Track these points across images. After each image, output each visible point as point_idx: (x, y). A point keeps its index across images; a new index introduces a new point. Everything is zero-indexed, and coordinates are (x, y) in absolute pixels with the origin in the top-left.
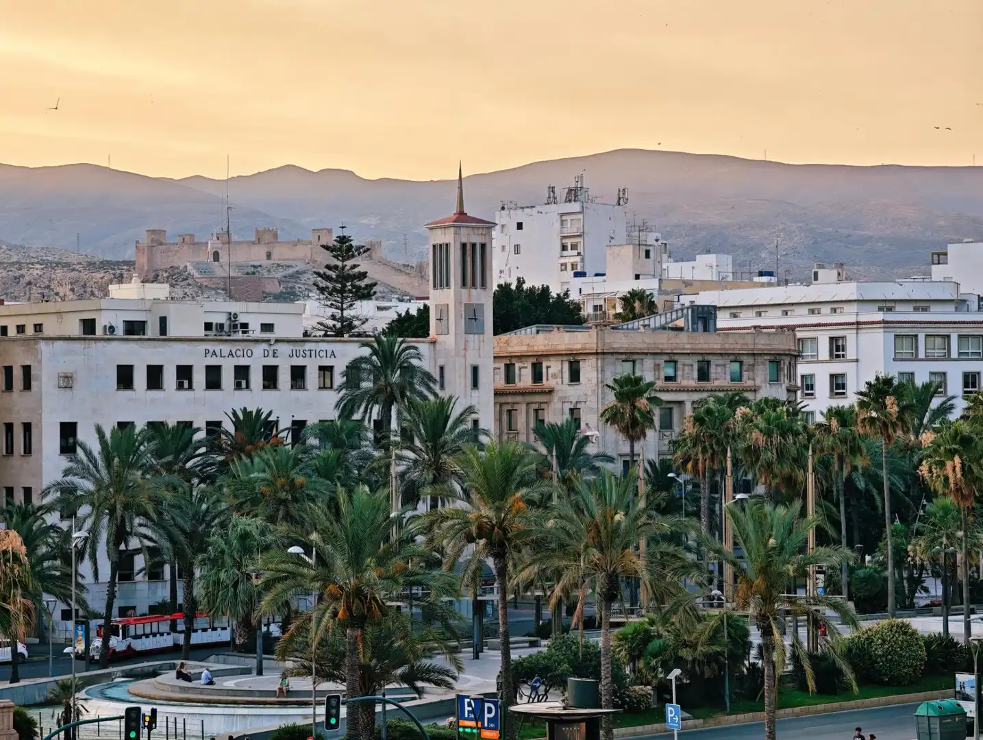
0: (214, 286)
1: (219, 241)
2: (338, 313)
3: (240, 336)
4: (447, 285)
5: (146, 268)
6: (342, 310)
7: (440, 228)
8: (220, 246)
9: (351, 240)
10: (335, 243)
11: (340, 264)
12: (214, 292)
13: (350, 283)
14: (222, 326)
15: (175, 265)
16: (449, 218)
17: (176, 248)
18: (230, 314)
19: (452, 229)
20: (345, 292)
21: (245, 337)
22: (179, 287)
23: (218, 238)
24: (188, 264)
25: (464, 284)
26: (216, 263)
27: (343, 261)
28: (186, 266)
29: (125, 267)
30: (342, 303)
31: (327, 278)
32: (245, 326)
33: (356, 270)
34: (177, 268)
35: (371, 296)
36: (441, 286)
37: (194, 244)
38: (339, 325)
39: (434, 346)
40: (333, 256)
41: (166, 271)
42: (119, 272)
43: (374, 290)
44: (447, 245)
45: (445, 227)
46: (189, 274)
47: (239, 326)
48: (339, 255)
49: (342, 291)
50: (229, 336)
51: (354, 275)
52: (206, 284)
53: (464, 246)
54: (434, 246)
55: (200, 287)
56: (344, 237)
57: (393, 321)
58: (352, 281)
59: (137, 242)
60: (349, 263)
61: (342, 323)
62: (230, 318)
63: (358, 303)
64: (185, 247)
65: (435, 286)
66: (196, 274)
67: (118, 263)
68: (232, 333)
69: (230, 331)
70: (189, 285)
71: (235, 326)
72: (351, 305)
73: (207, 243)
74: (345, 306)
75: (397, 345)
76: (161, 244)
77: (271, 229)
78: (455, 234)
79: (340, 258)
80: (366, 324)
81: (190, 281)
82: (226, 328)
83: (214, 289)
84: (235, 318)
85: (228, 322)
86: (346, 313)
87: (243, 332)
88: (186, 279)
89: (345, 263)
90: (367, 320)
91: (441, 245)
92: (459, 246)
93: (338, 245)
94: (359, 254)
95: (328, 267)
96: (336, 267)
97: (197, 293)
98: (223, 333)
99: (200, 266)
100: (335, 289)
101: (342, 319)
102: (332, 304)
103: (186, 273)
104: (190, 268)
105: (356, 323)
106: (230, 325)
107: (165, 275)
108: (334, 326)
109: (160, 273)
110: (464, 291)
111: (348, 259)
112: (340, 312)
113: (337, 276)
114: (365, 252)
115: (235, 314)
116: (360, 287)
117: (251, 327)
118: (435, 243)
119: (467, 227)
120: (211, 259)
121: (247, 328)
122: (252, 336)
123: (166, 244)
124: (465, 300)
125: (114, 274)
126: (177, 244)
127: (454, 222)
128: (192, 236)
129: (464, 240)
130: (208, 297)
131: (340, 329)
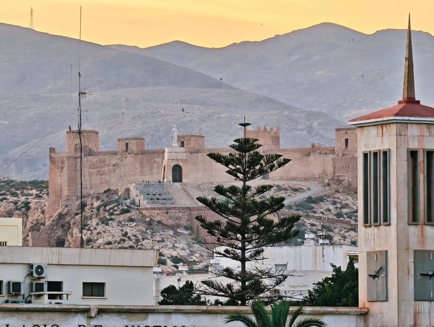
0: (171, 222)
1: (183, 149)
2: (235, 266)
3: (45, 302)
4: (385, 220)
5: (65, 193)
6: (243, 260)
7: (375, 125)
8: (184, 156)
9: (259, 146)
10: (233, 151)
11: (239, 184)
12: (171, 232)
13: (255, 217)
14: (17, 286)
15: (113, 188)
16: (390, 110)
17: (114, 160)
18: (31, 266)
19: (394, 128)
20: (247, 230)
21: (53, 304)
22: (114, 224)
23: (182, 144)
24: (131, 187)
25: (414, 219)
26: (178, 184)
27: (244, 181)
28: (128, 190)
29: (34, 192)
30: (243, 249)
31: (220, 209)
32: (56, 286)
33: (268, 195)
34: (116, 192)
35: (289, 237)
36: (376, 220)
37: (143, 153)
38: (237, 286)
39: (366, 321)
40: (229, 172)
41: (98, 199)
42: (23, 199)
43: (295, 228)
44: (385, 153)
45: (383, 124)
46: (133, 203)
47: (46, 287)
48: (238, 170)
49: (243, 230)
50: (30, 302)
51: (263, 203)
52: (158, 218)
53: (413, 154)
54: (365, 155)
55: (150, 224)
56: (247, 141)
57: (326, 280)
58: (261, 213)
59: (52, 150)
60: (255, 183)
61: (243, 283)
62: (31, 274)
63: (269, 251)
64: (129, 159)
65: (366, 221)
66: (144, 203)
67: (23, 185)
68: (33, 299)
69: (30, 296)
70: (131, 220)
71: (40, 287)
72: (258, 253)
73: (164, 152)
74: (247, 255)
75: (289, 318)
76: (91, 153)
77: (268, 129)
78: (399, 135)
79: (241, 176)
80: (284, 283)
81: (133, 214)
82: (24, 290)
83: (172, 227)
84: (38, 273)
85: (28, 281)
86: (250, 266)
87: (51, 297)
88: (127, 211)
89: (248, 183)
90: (285, 277)
91: (375, 154)
92: (404, 155)
93: (237, 154)
94: (272, 168)
95: (219, 190)
96: (233, 190)
97: (143, 233)
98: (20, 298)
99: (151, 190)
100: (231, 226)
101: (244, 276)
102: (227, 251)
103: (128, 201)
104: (134, 193)
105: (266, 282)
106: (31, 284)
107: (96, 204)
108: (230, 286)
109: (88, 201)
110: (413, 230)
111: (253, 177)
112: (239, 263)
113: (237, 205)
114: (280, 165)
115: (40, 267)
116: (272, 222)
117: (66, 289)
118: (366, 150)
119: (418, 123)
120: (169, 177)
121: (60, 289)
122: (65, 303)
123: (99, 154)
124: (415, 245)
125: (15, 203)
126: (115, 153)
127: (397, 115)
128: (140, 139)
129: (414, 145)
130: (163, 241)
131: (239, 291)
